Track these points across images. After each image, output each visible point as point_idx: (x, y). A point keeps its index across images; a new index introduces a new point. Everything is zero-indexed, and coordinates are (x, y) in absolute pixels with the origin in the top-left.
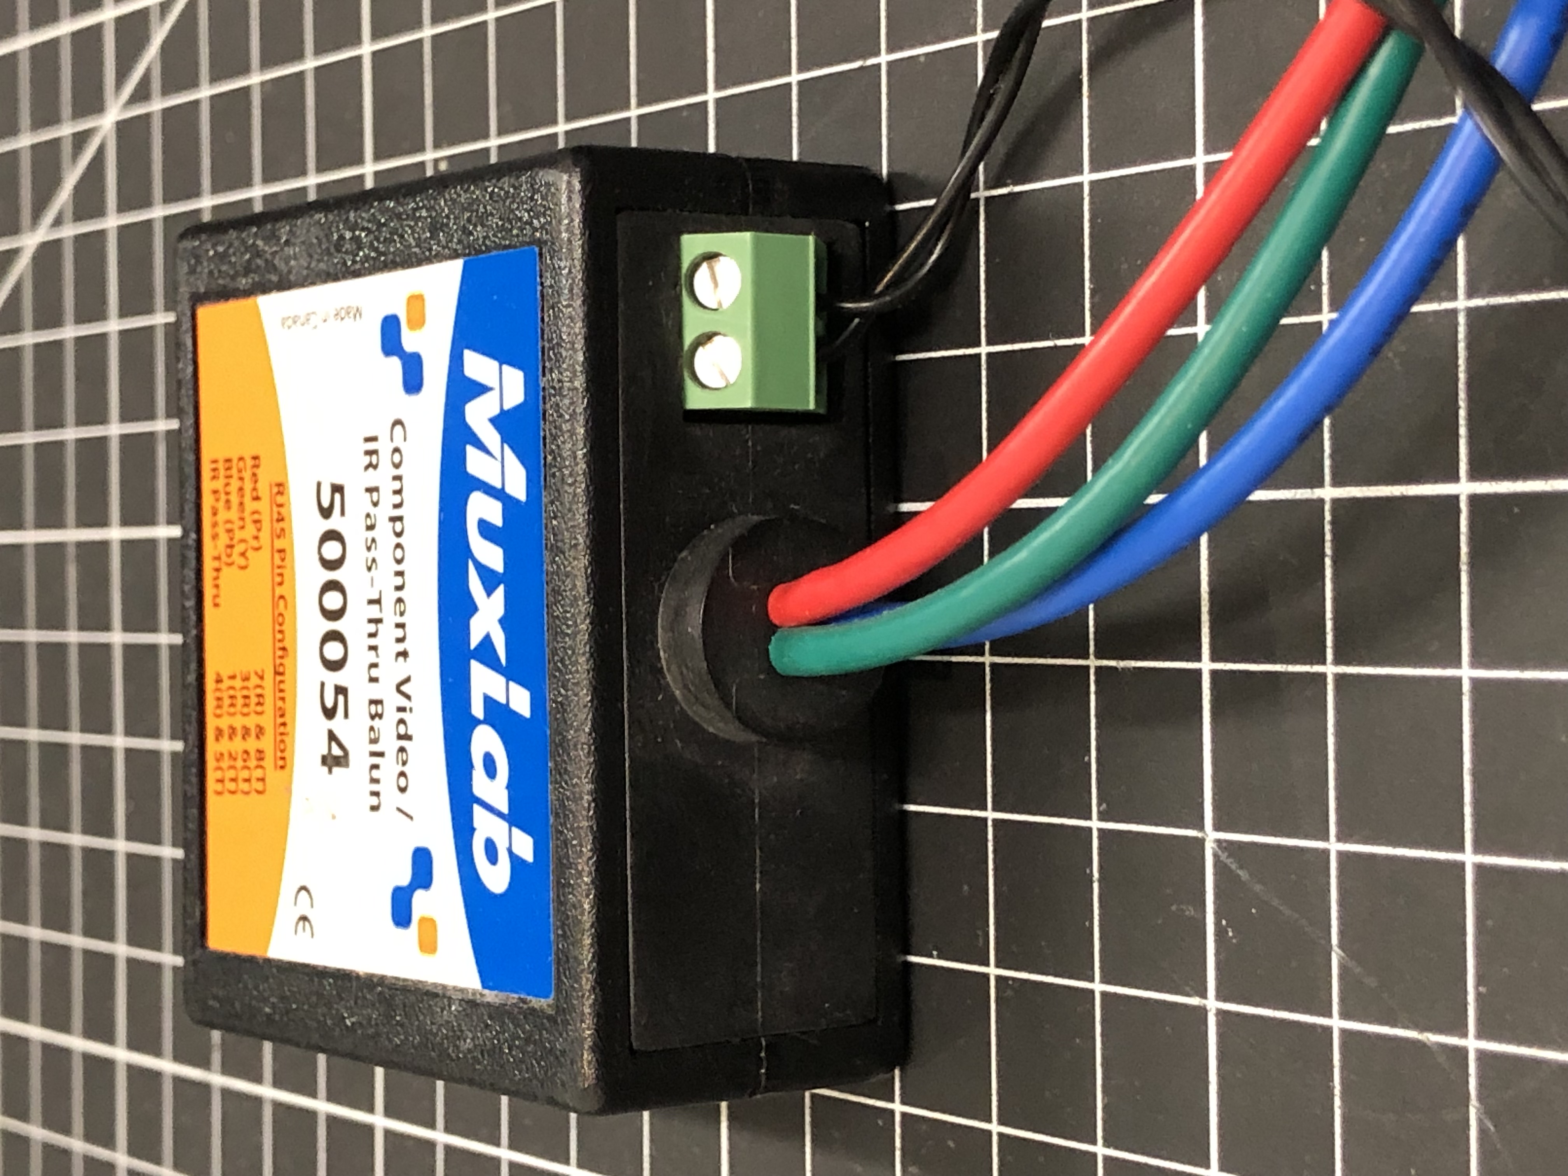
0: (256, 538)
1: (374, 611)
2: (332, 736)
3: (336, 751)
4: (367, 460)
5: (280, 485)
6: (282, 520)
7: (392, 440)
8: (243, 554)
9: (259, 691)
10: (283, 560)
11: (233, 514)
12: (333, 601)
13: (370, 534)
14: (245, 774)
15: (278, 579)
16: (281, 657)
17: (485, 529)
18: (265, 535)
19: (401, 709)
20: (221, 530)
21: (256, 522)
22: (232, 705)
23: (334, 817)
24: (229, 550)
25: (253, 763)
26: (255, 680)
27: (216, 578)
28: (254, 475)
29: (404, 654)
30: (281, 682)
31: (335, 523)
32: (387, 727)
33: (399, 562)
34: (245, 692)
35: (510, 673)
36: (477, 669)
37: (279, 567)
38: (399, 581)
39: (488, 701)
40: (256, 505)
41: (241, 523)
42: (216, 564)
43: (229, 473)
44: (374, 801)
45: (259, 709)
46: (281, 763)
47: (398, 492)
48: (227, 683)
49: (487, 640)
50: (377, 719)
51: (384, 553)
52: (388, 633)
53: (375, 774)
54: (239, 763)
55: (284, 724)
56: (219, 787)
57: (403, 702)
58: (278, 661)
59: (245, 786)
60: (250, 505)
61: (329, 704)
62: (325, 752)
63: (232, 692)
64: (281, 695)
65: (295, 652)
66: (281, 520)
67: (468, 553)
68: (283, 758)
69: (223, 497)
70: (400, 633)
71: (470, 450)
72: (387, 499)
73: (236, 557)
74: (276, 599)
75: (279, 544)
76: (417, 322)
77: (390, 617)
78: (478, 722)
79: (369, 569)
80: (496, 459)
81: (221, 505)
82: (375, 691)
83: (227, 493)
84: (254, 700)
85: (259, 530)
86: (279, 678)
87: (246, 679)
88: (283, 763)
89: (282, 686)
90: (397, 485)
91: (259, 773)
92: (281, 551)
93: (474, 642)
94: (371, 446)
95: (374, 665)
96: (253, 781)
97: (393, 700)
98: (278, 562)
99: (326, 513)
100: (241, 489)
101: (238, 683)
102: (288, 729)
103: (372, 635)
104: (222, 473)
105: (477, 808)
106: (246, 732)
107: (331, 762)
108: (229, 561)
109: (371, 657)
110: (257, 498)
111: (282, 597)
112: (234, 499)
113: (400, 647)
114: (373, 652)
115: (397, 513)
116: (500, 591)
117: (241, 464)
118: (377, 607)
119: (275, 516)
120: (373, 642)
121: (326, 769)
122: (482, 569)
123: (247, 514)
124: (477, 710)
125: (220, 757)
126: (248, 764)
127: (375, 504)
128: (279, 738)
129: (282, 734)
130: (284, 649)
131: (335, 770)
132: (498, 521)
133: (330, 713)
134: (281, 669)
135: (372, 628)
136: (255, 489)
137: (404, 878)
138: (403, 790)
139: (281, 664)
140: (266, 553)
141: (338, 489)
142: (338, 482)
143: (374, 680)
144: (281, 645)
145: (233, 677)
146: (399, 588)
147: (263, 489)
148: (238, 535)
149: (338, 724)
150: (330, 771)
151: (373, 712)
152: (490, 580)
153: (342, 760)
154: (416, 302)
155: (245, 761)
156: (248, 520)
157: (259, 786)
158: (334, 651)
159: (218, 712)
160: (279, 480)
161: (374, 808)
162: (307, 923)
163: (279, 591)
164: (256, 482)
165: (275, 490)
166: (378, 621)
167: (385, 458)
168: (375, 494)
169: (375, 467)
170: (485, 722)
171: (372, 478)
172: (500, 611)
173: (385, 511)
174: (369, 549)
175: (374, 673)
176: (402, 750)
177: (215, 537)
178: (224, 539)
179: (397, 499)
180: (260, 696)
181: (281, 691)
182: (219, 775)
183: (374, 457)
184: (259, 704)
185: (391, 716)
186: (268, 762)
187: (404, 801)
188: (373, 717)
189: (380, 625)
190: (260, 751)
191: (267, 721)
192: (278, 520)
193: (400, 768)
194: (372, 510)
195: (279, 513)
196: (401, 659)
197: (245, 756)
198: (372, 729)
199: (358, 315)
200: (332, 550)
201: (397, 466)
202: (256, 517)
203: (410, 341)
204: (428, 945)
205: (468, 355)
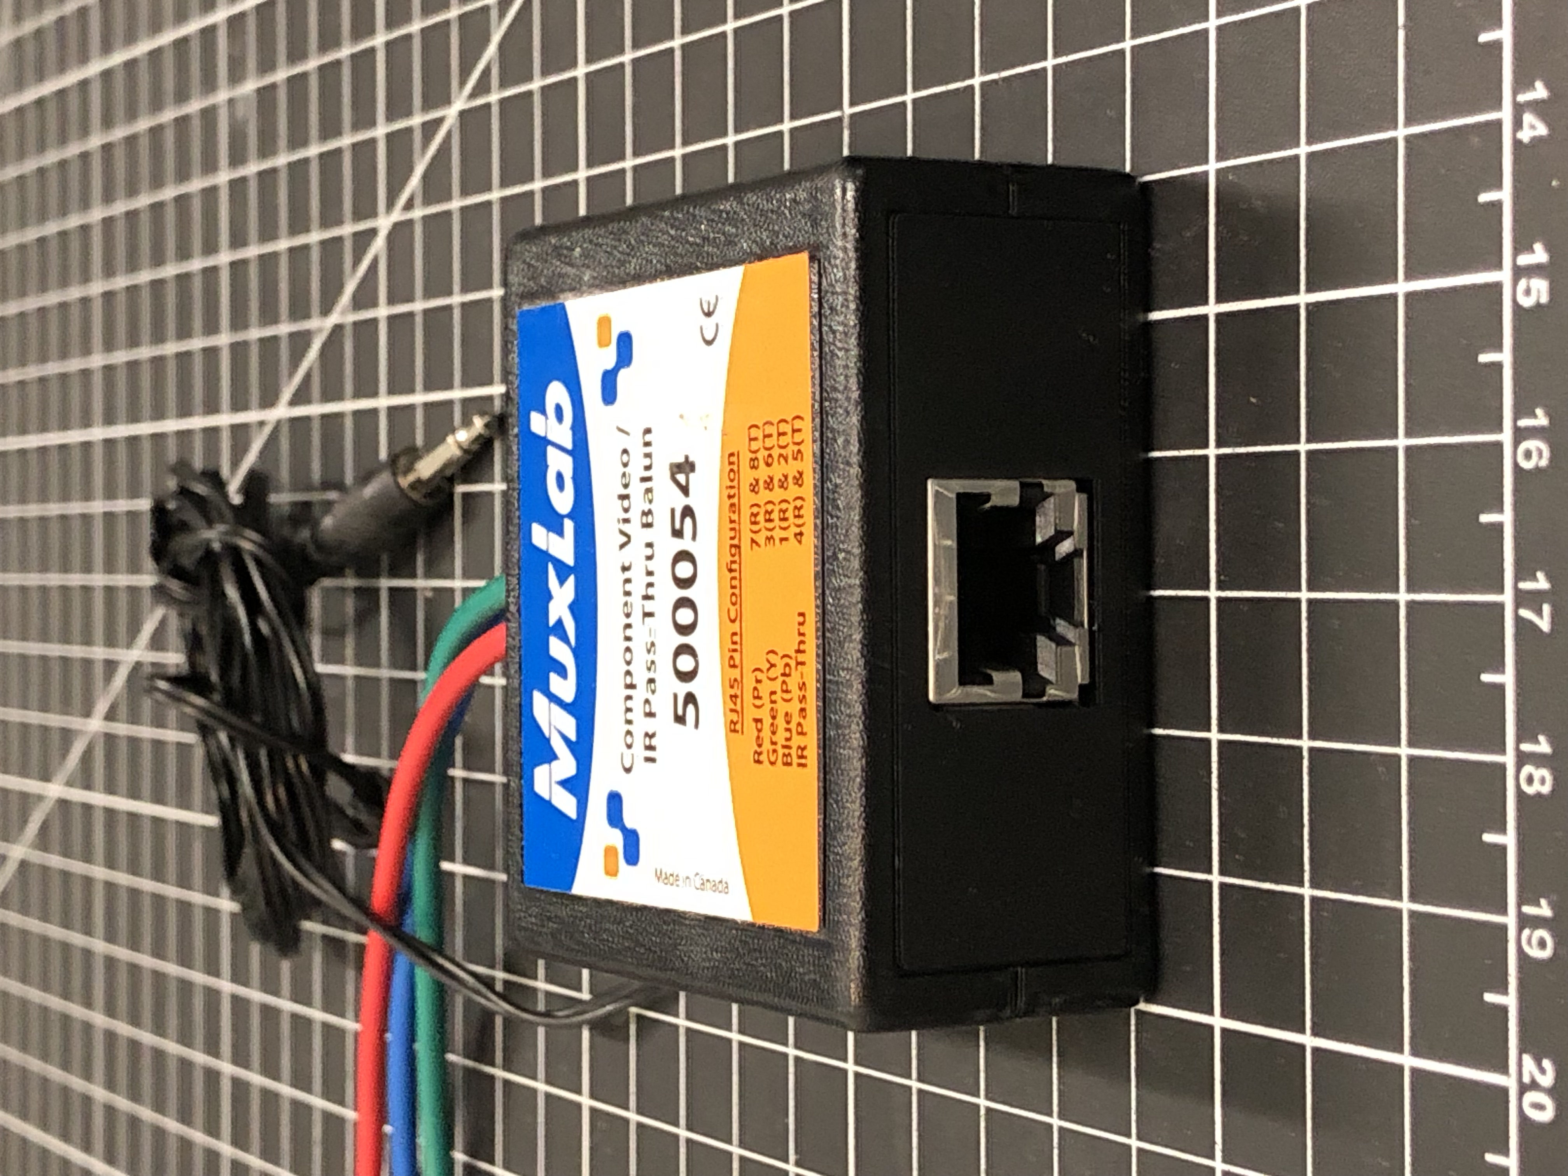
0: (758, 681)
1: (649, 606)
2: (685, 490)
3: (681, 478)
4: (654, 742)
5: (735, 731)
6: (731, 696)
7: (633, 755)
8: (773, 665)
9: (755, 528)
10: (732, 657)
11: (782, 708)
12: (685, 616)
13: (651, 675)
14: (769, 443)
15: (736, 638)
16: (733, 562)
17: (562, 672)
18: (749, 683)
19: (626, 521)
20: (796, 693)
21: (758, 697)
22: (784, 511)
23: (681, 417)
24: (787, 671)
25: (762, 455)
26: (761, 538)
27: (802, 642)
28: (760, 746)
29: (625, 569)
30: (732, 538)
31: (683, 689)
32: (638, 504)
33: (628, 649)
34: (770, 525)
35: (545, 556)
36: (569, 558)
37: (735, 650)
38: (629, 632)
39: (561, 533)
40: (758, 714)
41: (774, 697)
42: (801, 657)
43: (786, 751)
44: (648, 438)
45: (755, 510)
46: (733, 459)
47: (629, 710)
48: (790, 533)
49: (562, 581)
50: (646, 511)
51: (640, 658)
52: (638, 588)
53: (647, 462)
54: (776, 452)
55: (730, 497)
56: (798, 424)
57: (626, 528)
58: (736, 558)
59: (769, 430)
60: (764, 714)
61: (688, 521)
62: (691, 475)
63: (784, 524)
64: (733, 525)
65: (719, 568)
66: (733, 697)
67: (575, 652)
68: (731, 463)
69: (793, 726)
70: (628, 587)
71: (573, 737)
72: (637, 705)
73: (780, 664)
74: (739, 618)
75: (736, 673)
76: (610, 851)
77: (636, 600)
78: (569, 516)
79: (653, 644)
80: (555, 727)
81: (796, 719)
82: (648, 535)
83: (788, 730)
84: (761, 518)
85: (755, 689)
86: (736, 542)
87: (769, 539)
88: (731, 459)
89: (732, 534)
90: (630, 716)
91: (755, 446)
92: (734, 666)
93: (571, 580)
94: (650, 754)
95: (649, 558)
96: (761, 437)
97: (634, 528)
98: (737, 656)
99: (690, 698)
100: (774, 733)
101: (778, 534)
102: (726, 493)
103: (650, 585)
104: (793, 752)
105: (569, 446)
106: (769, 485)
107: (686, 467)
108: (787, 660)
109: (651, 566)
110: (757, 721)
111: (733, 621)
112: (781, 721)
113: (627, 575)
114: (650, 569)
115: (630, 692)
116: (552, 622)
117: (773, 759)
118: (647, 610)
119: (739, 701)
120: (650, 579)
121: (691, 459)
122: (565, 639)
123: (769, 706)
124: (569, 526)
125: (798, 455)
126: (766, 453)
127: (647, 701)
128: (735, 483)
129: (732, 487)
130: (731, 571)
131: (681, 460)
132: (553, 677)
133: (688, 512)
134: (733, 550)
135: (651, 591)
136: (759, 731)
137: (623, 375)
138: (625, 451)
139: (733, 556)
140: (748, 666)
141: (680, 719)
142: (679, 726)
143: (650, 545)
144: (733, 574)
145: (782, 540)
146: (628, 626)
147: (750, 728)
148: (777, 686)
149: (679, 501)
150: (687, 457)
151: (650, 516)
152: (559, 629)
153: (675, 470)
154: (611, 871)
155: (770, 456)
156: (766, 699)
157: (754, 433)
158: (684, 570)
159: (799, 503)
160: (733, 734)
161: (648, 431)
162: (706, 311)
163: (736, 627)
164: (758, 737)
165: (738, 727)
166: (647, 597)
167: (639, 741)
168: (647, 710)
169: (647, 735)
170: (563, 517)
171: (650, 725)
172: (552, 606)
173: (641, 693)
174: (653, 662)
175: (649, 552)
176: (626, 486)
177: (802, 686)
178: (793, 683)
179: (629, 704)
180: (755, 523)
181: (732, 529)
182: (798, 437)
183: (647, 743)
184: (755, 515)
185: (635, 515)
186: (745, 457)
187: (624, 442)
188: (650, 512)
189: (644, 593)
190: (753, 467)
191: (747, 498)
192: (736, 696)
193: (627, 470)
194: (649, 696)
195: (735, 704)
196: (627, 565)
197: (770, 460)
198: (651, 501)
199: (659, 873)
200: (686, 663)
201: (629, 733)
202: (758, 702)
203: (616, 838)
204: (604, 323)
205: (572, 814)
